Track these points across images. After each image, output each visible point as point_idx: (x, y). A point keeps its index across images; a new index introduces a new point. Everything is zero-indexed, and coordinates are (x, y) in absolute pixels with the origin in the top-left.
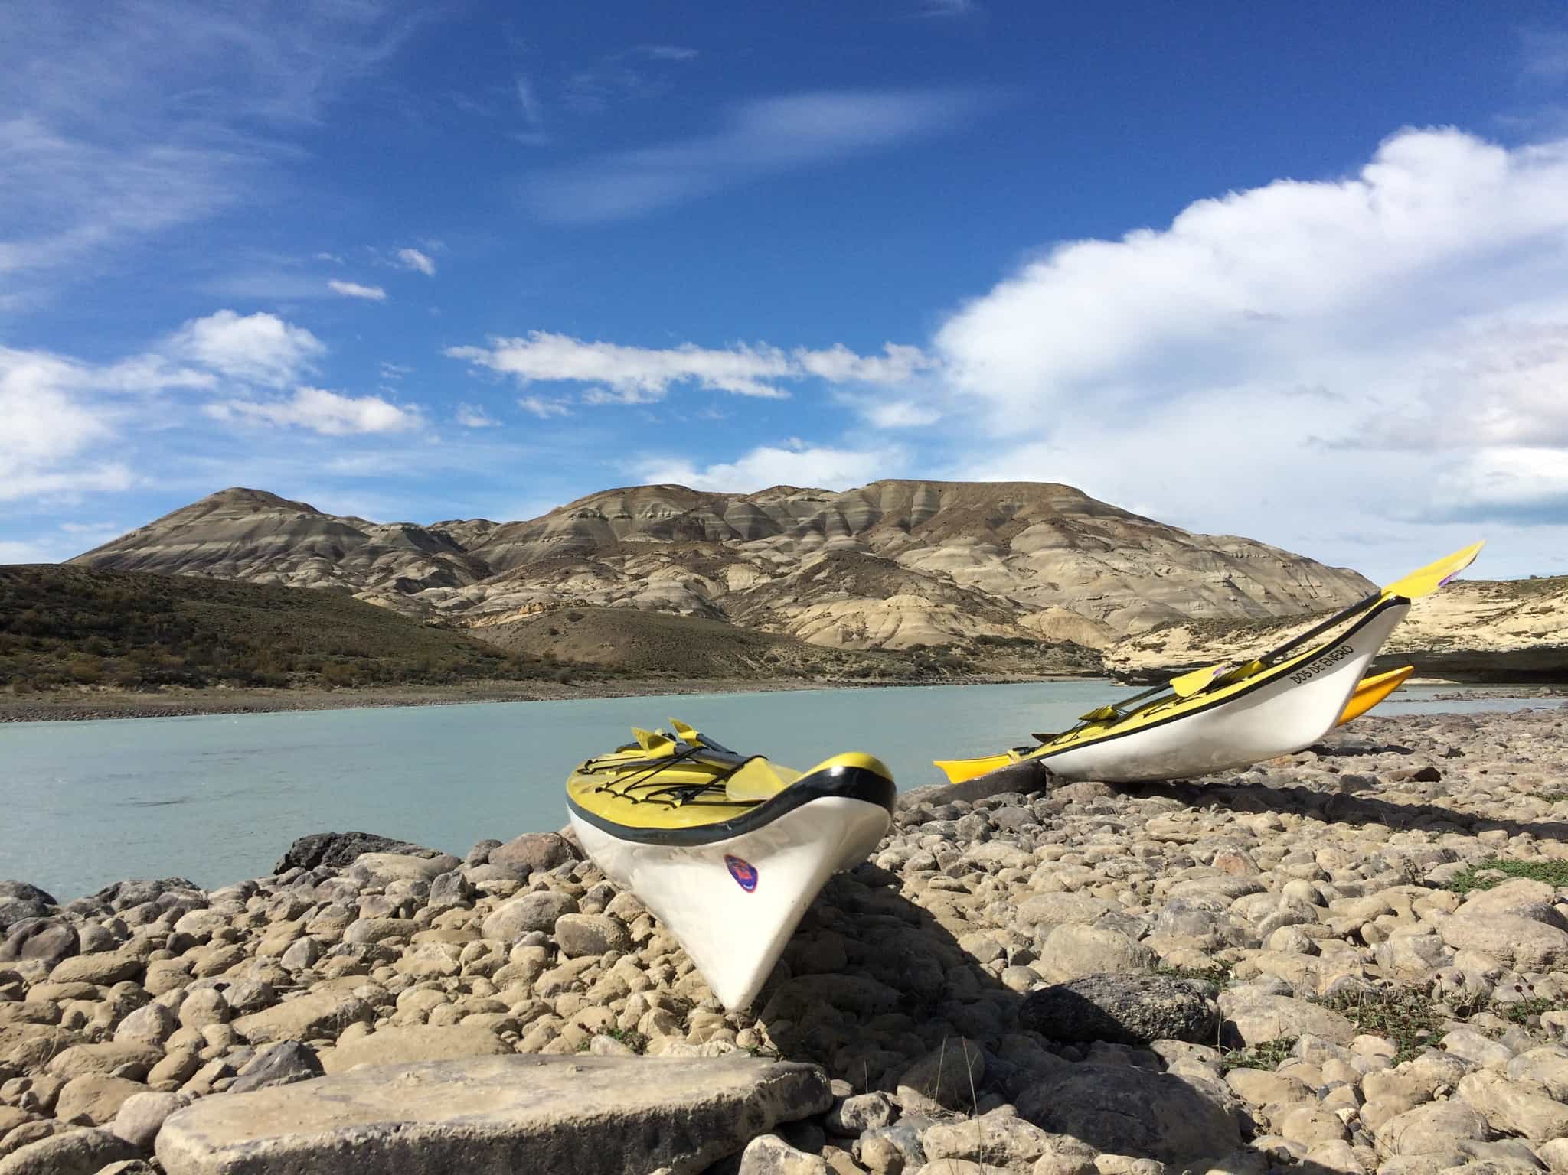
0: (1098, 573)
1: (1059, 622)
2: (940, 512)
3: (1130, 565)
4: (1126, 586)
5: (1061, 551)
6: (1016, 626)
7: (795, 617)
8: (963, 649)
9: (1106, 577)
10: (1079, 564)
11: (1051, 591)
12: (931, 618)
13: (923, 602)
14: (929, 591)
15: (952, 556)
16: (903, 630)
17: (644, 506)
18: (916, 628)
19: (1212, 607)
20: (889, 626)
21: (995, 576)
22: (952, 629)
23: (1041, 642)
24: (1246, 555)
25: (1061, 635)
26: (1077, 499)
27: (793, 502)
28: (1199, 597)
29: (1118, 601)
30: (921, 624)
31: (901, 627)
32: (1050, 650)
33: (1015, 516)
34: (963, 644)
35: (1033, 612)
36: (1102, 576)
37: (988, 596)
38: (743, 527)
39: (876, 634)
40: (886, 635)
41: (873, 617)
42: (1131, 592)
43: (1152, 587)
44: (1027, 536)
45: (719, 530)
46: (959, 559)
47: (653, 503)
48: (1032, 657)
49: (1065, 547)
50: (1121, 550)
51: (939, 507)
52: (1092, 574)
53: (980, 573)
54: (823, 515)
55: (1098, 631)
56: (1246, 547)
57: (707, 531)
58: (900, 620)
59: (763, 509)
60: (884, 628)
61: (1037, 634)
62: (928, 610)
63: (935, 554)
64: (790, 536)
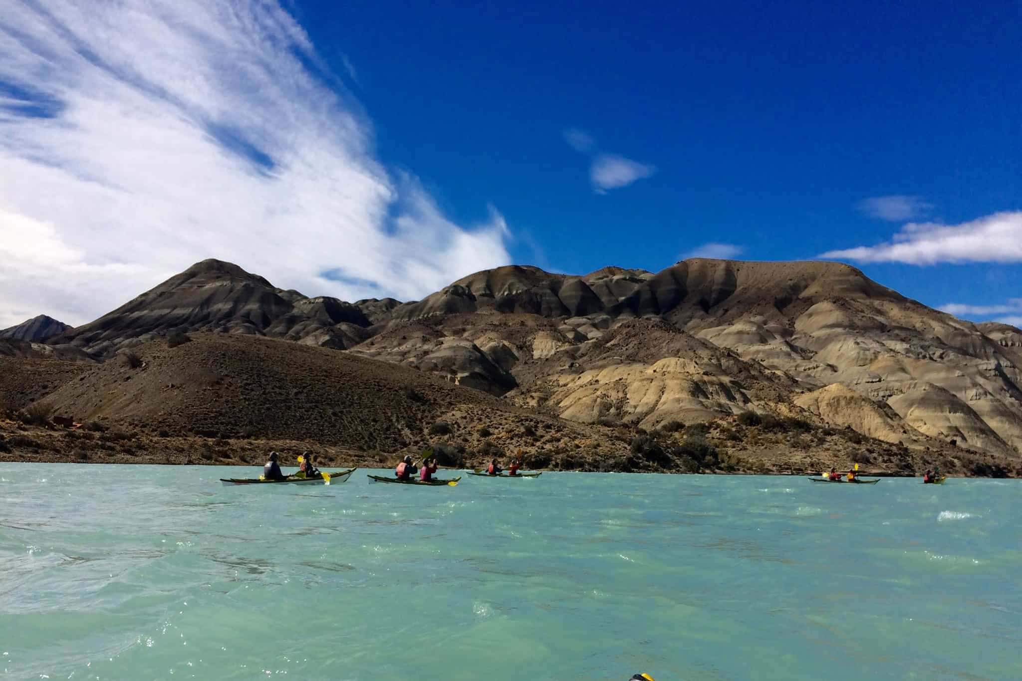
0: (876, 354)
1: (838, 400)
2: (736, 292)
3: (906, 346)
4: (903, 370)
5: (840, 330)
6: (792, 406)
7: (565, 385)
8: (723, 431)
9: (884, 359)
10: (858, 344)
11: (829, 372)
12: (698, 390)
13: (692, 368)
14: (706, 360)
15: (740, 333)
16: (665, 403)
17: (503, 285)
18: (678, 400)
19: (989, 397)
20: (650, 398)
21: (777, 355)
22: (720, 405)
23: (818, 428)
24: (1010, 344)
25: (840, 421)
26: (857, 278)
27: (618, 281)
28: (975, 385)
29: (897, 385)
30: (685, 395)
31: (662, 400)
32: (829, 438)
33: (801, 296)
34: (724, 423)
35: (810, 390)
36: (880, 357)
37: (767, 372)
38: (572, 303)
39: (635, 407)
40: (645, 409)
41: (636, 385)
42: (908, 376)
43: (929, 371)
44: (810, 315)
45: (553, 306)
46: (746, 336)
47: (510, 281)
48: (806, 447)
49: (845, 327)
50: (897, 332)
51: (735, 286)
52: (869, 354)
53: (764, 352)
54: (638, 293)
55: (881, 416)
56: (1010, 334)
57: (544, 306)
58: (662, 391)
59: (592, 288)
60: (645, 400)
61: (814, 418)
62: (696, 378)
63: (726, 332)
64: (608, 314)
